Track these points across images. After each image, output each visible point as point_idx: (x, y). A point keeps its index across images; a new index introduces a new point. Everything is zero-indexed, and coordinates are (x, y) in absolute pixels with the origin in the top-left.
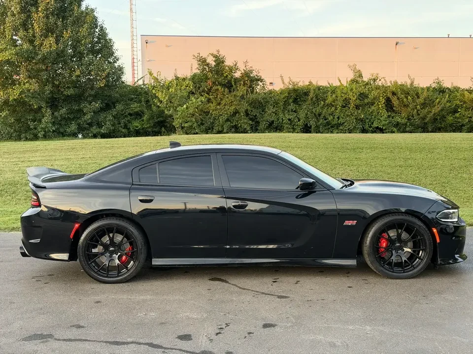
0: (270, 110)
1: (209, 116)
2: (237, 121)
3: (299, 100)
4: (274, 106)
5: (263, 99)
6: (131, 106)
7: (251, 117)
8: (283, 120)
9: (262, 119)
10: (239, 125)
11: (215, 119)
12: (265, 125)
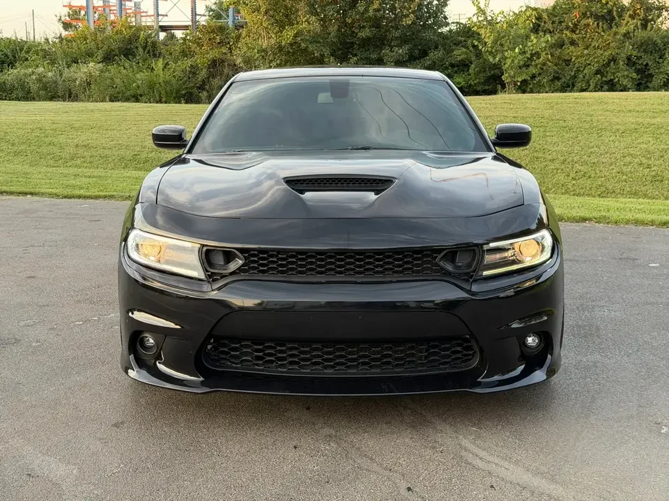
1: (569, 66)
2: (614, 73)
5: (661, 38)
6: (454, 52)
7: (640, 67)
10: (617, 80)
11: (579, 70)
12: (661, 80)
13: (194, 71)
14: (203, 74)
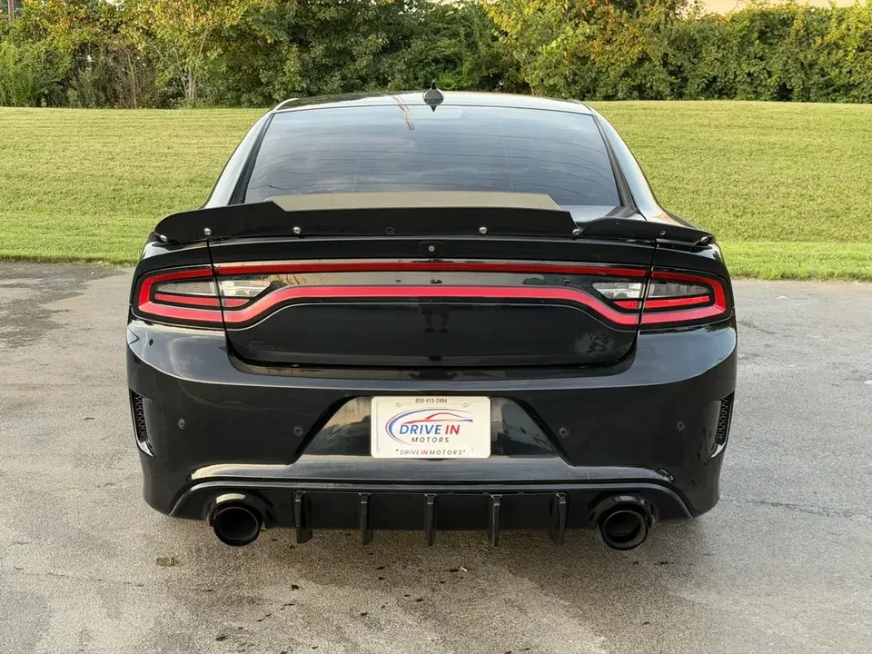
0: (711, 53)
1: (587, 66)
2: (645, 77)
3: (769, 35)
4: (719, 47)
5: (698, 32)
6: (439, 43)
7: (673, 68)
8: (736, 76)
9: (692, 73)
10: (649, 85)
11: (601, 72)
12: (699, 85)
13: (51, 58)
14: (67, 62)
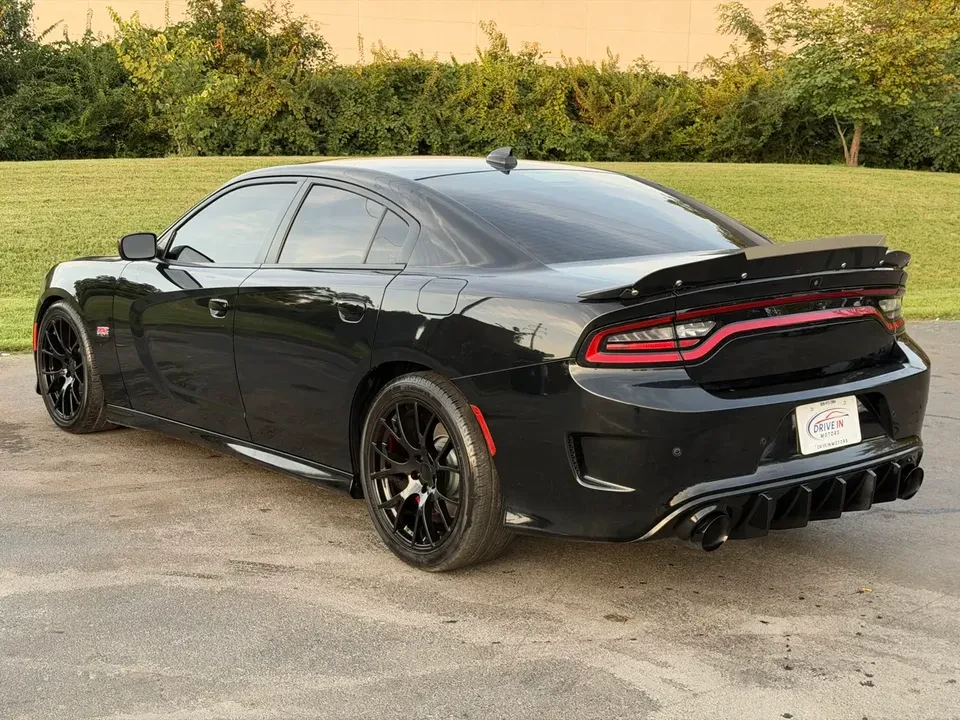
0: (350, 108)
1: (222, 118)
2: (287, 130)
3: (402, 90)
4: (356, 101)
5: (335, 85)
6: (47, 89)
7: (312, 122)
8: (376, 131)
9: (333, 128)
10: (292, 139)
11: (239, 124)
12: (340, 140)
